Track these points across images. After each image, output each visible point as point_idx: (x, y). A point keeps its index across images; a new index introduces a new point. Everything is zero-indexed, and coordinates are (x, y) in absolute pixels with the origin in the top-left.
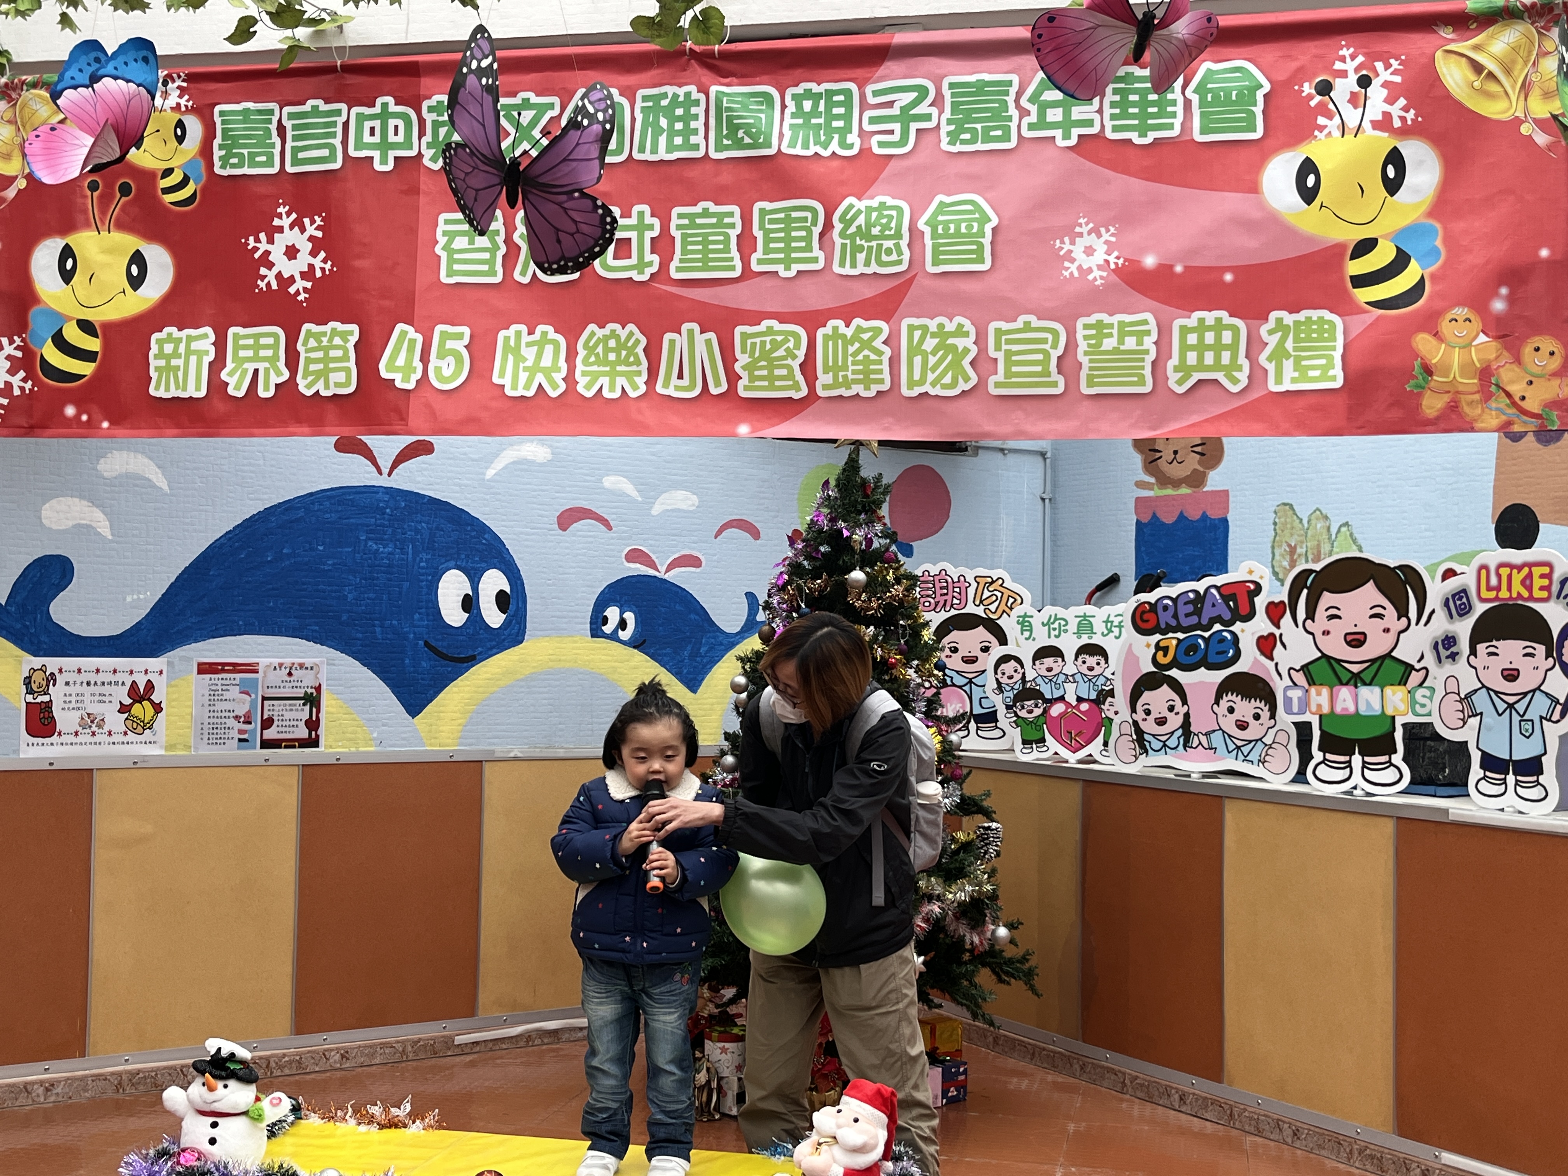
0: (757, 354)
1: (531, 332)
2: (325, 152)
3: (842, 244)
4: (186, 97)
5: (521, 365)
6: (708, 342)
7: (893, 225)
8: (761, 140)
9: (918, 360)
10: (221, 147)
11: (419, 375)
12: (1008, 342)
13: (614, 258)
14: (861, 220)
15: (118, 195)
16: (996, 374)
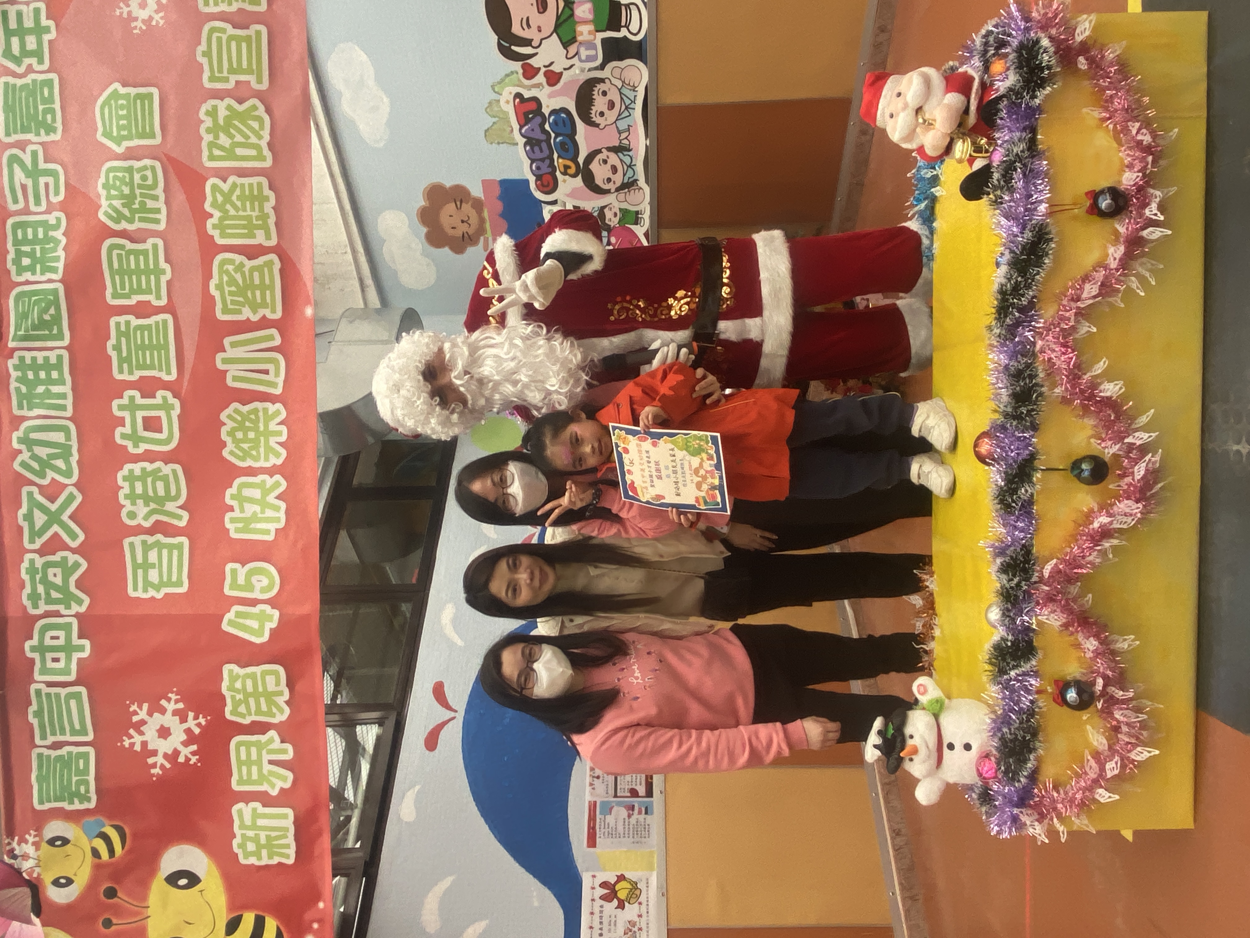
0: (241, 299)
1: (231, 509)
2: (73, 703)
3: (139, 221)
4: (27, 836)
5: (260, 515)
6: (233, 345)
7: (120, 174)
8: (52, 298)
9: (239, 151)
10: (71, 802)
11: (267, 608)
12: (220, 71)
13: (160, 431)
14: (117, 203)
15: (116, 899)
16: (249, 82)
